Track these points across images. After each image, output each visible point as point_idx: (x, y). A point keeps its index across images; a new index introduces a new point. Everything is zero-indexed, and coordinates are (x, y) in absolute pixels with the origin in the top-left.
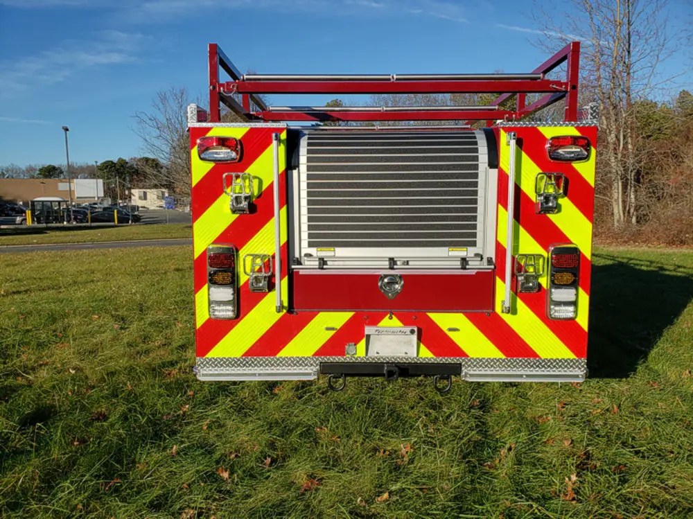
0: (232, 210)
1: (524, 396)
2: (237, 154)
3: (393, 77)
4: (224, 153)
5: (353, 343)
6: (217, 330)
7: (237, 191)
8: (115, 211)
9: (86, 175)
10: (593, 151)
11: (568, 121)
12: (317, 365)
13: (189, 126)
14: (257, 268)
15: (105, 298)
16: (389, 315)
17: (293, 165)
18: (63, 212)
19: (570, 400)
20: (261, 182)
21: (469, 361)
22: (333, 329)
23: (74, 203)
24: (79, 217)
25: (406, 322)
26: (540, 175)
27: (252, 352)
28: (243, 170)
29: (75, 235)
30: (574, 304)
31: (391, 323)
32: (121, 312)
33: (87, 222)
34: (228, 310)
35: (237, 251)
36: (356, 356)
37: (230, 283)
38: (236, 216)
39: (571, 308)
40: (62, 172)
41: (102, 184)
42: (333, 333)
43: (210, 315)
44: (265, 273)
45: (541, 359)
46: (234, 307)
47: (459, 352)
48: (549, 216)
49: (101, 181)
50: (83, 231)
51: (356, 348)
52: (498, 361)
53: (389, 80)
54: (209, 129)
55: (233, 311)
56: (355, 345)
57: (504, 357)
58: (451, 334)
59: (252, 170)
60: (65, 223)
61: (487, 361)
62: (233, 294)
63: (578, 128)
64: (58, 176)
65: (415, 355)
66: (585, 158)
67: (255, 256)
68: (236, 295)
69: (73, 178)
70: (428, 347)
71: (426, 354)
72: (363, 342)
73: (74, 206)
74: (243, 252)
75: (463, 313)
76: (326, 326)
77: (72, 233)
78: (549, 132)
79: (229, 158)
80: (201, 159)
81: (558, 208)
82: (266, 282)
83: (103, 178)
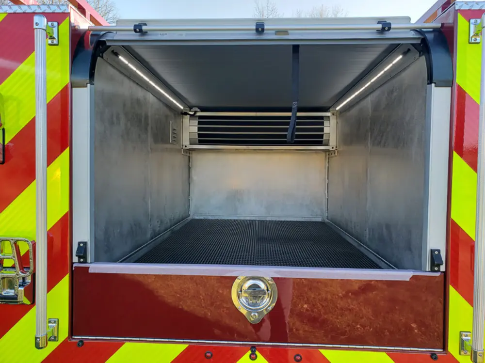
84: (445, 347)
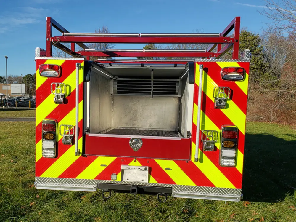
0: (55, 102)
1: (215, 209)
2: (59, 73)
3: (140, 35)
4: (52, 73)
5: (115, 174)
6: (46, 163)
7: (58, 92)
8: (30, 101)
9: (17, 82)
10: (247, 76)
11: (233, 59)
12: (96, 184)
13: (36, 59)
14: (67, 132)
15: (11, 146)
16: (134, 160)
17: (87, 79)
18: (3, 101)
19: (240, 212)
20: (70, 88)
21: (176, 186)
22: (105, 166)
23: (10, 97)
24: (11, 104)
25: (143, 164)
26: (217, 88)
27: (63, 175)
28: (61, 81)
29: (7, 113)
30: (235, 158)
31: (135, 164)
32: (17, 154)
33: (15, 107)
34: (52, 153)
35: (57, 123)
36: (116, 181)
37: (53, 139)
38: (57, 105)
39: (233, 161)
40: (5, 80)
41: (25, 87)
42: (105, 167)
43: (42, 155)
44: (70, 135)
45: (216, 188)
46: (54, 152)
47: (171, 181)
48: (221, 110)
49: (24, 85)
50: (12, 111)
51: (117, 176)
52: (192, 187)
53: (138, 36)
54: (45, 60)
55: (54, 154)
56: (116, 174)
57: (195, 185)
58: (167, 171)
59: (66, 81)
60: (4, 107)
61: (186, 187)
62: (54, 145)
63: (239, 63)
64: (3, 82)
65: (147, 182)
66: (242, 79)
67: (66, 126)
68: (56, 145)
69: (10, 83)
70: (155, 177)
71: (153, 181)
72: (120, 173)
73: (10, 98)
74: (60, 124)
75: (174, 160)
76: (101, 164)
77: (6, 112)
78: (223, 64)
79: (55, 75)
80: (41, 75)
81: (227, 106)
82: (71, 140)
83: (25, 83)
84: (190, 159)
